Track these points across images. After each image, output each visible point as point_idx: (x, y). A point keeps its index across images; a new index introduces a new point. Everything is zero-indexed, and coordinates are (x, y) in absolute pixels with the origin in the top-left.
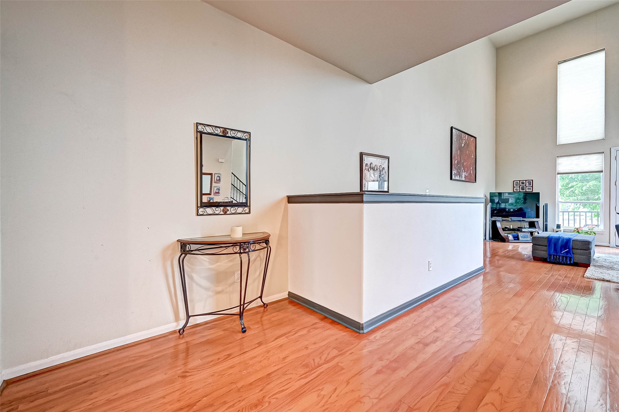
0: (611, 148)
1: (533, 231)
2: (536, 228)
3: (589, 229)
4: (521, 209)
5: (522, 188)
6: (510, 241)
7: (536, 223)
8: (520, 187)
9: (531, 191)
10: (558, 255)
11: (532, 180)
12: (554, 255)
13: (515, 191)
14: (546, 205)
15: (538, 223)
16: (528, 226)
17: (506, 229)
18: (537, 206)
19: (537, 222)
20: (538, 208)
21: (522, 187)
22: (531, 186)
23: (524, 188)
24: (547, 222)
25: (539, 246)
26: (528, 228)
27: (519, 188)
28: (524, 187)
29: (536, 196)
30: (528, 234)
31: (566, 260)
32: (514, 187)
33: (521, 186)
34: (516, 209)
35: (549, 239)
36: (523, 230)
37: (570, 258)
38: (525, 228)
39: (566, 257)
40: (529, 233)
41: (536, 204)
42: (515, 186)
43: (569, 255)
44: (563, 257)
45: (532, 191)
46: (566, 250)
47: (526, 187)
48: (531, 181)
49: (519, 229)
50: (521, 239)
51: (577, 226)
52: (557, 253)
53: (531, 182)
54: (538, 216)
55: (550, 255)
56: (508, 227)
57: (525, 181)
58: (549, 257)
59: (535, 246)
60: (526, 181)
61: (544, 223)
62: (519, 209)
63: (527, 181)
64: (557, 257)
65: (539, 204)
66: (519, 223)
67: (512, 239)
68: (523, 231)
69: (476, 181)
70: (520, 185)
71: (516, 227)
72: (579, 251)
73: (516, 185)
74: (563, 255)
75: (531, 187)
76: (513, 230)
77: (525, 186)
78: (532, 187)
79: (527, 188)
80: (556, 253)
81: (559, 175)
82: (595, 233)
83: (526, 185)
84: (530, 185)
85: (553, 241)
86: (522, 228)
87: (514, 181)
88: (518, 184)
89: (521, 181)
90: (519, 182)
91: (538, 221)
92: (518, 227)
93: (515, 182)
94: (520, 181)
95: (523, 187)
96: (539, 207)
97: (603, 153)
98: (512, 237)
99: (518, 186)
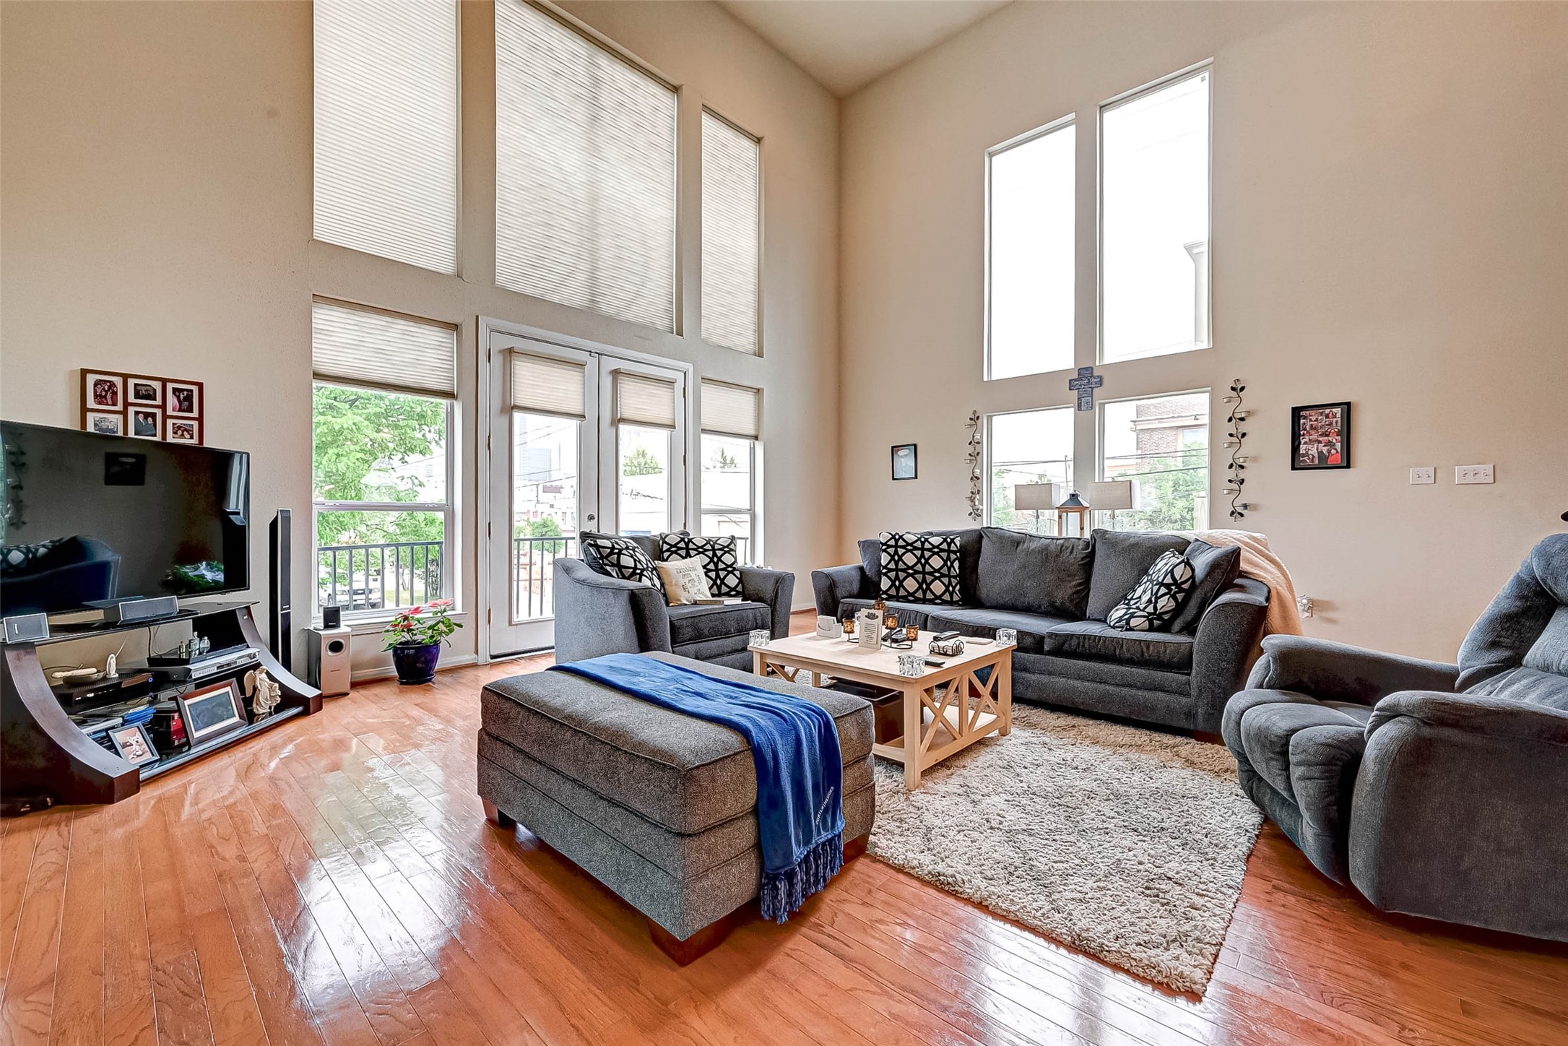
0: (477, 317)
1: (240, 662)
2: (246, 646)
5: (137, 420)
6: (137, 777)
7: (242, 619)
8: (124, 412)
9: (194, 439)
11: (200, 386)
13: (91, 429)
14: (284, 517)
15: (247, 614)
16: (204, 643)
17: (83, 693)
19: (241, 610)
21: (137, 413)
22: (195, 414)
23: (150, 420)
26: (212, 653)
27: (120, 417)
28: (153, 415)
30: (228, 689)
32: (85, 406)
33: (131, 410)
36: (192, 670)
38: (190, 655)
40: (230, 685)
42: (91, 403)
45: (197, 442)
47: (165, 417)
48: (195, 389)
49: (169, 675)
50: (197, 735)
51: (405, 606)
53: (189, 397)
54: (237, 578)
56: (90, 673)
57: (157, 385)
60: (165, 381)
61: (280, 612)
63: (171, 386)
67: (148, 757)
68: (193, 675)
70: (126, 404)
71: (136, 661)
73: (99, 398)
75: (195, 424)
76: (133, 684)
77: (158, 412)
78: (200, 419)
79: (170, 422)
83: (163, 407)
84: (190, 410)
86: (179, 661)
87: (84, 372)
88: (115, 393)
89: (131, 381)
90: (118, 381)
91: (247, 606)
92: (154, 660)
93: (91, 379)
94: (125, 377)
95: (147, 415)
97: (455, 327)
98: (141, 740)
99: (114, 404)
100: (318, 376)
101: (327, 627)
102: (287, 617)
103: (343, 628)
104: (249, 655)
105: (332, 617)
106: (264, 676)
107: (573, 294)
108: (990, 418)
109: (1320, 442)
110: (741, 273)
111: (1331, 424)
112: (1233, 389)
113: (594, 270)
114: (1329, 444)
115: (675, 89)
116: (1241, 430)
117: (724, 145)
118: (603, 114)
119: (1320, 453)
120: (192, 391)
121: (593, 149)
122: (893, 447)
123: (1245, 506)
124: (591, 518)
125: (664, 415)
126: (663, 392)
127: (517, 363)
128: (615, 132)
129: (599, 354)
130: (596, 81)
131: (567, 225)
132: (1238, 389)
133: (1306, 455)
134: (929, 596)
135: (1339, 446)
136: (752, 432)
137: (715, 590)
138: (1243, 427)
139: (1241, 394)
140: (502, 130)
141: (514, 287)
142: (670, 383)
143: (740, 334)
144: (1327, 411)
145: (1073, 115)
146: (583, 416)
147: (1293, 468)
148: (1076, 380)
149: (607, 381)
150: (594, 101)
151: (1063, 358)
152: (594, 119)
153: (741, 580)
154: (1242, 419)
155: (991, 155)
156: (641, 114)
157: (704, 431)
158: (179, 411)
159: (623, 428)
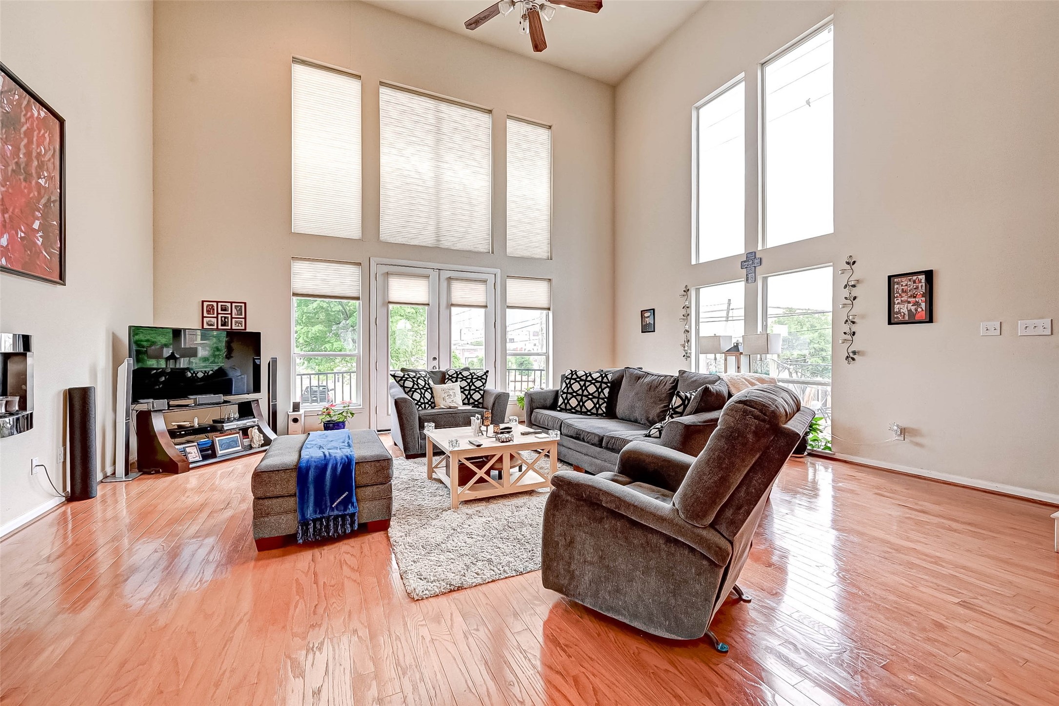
0: (370, 258)
1: (248, 424)
2: (254, 418)
3: (344, 407)
4: (221, 372)
5: (222, 320)
6: (191, 466)
7: (254, 405)
8: (217, 317)
9: (243, 328)
10: (324, 517)
11: (245, 303)
12: (314, 521)
13: (206, 326)
14: (274, 361)
15: (258, 403)
16: (237, 415)
17: (180, 432)
18: (254, 363)
19: (255, 402)
20: (257, 369)
21: (222, 317)
22: (243, 316)
23: (226, 320)
24: (276, 400)
25: (275, 501)
26: (238, 420)
28: (227, 317)
29: (252, 341)
30: (238, 435)
31: (343, 525)
32: (203, 317)
33: (220, 316)
34: (211, 372)
35: (301, 472)
36: (227, 426)
37: (352, 515)
38: (229, 420)
39: (343, 517)
40: (239, 433)
41: (254, 359)
42: (205, 314)
43: (351, 510)
44: (336, 518)
45: (245, 329)
46: (344, 496)
47: (232, 318)
48: (243, 305)
49: (216, 427)
50: (220, 452)
52: (322, 512)
53: (242, 308)
54: (257, 389)
55: (304, 523)
56: (187, 424)
57: (229, 305)
58: (302, 529)
59: (261, 501)
60: (231, 303)
61: (271, 403)
62: (216, 370)
63: (234, 305)
64: (321, 524)
65: (260, 359)
66: (217, 409)
67: (197, 459)
68: (226, 428)
69: (62, 276)
70: (218, 314)
71: (208, 421)
72: (368, 491)
73: (208, 312)
74: (336, 512)
75: (243, 320)
76: (201, 430)
77: (229, 316)
78: (245, 318)
79: (234, 320)
80: (319, 513)
81: (295, 298)
82: (352, 414)
83: (231, 314)
84: (241, 314)
85: (312, 474)
86: (223, 422)
87: (203, 302)
88: (214, 309)
89: (220, 304)
90: (215, 304)
91: (258, 400)
92: (214, 421)
93: (205, 304)
94: (217, 302)
96: (259, 366)
97: (359, 264)
98: (196, 452)
99: (214, 314)
100: (295, 294)
101: (294, 411)
102: (275, 406)
103: (302, 411)
104: (253, 422)
105: (296, 407)
106: (256, 431)
107: (427, 239)
108: (697, 291)
109: (909, 302)
110: (538, 210)
111: (917, 288)
112: (848, 263)
113: (438, 223)
114: (917, 304)
115: (490, 112)
116: (854, 295)
117: (525, 136)
118: (444, 137)
119: (910, 311)
120: (242, 306)
121: (438, 158)
122: (642, 311)
123: (854, 353)
124: (435, 359)
125: (481, 300)
126: (481, 287)
127: (390, 279)
128: (451, 145)
129: (439, 270)
130: (439, 120)
131: (423, 202)
132: (851, 263)
133: (899, 312)
134: (584, 410)
135: (923, 305)
136: (546, 306)
137: (466, 401)
138: (855, 292)
139: (853, 267)
140: (384, 159)
141: (392, 240)
142: (485, 281)
143: (537, 247)
144: (915, 278)
145: (743, 75)
146: (429, 305)
147: (890, 323)
148: (745, 262)
149: (444, 284)
150: (438, 131)
151: (738, 248)
152: (438, 141)
153: (483, 396)
154: (854, 286)
155: (698, 109)
156: (468, 131)
157: (509, 307)
158: (237, 315)
159: (454, 310)
